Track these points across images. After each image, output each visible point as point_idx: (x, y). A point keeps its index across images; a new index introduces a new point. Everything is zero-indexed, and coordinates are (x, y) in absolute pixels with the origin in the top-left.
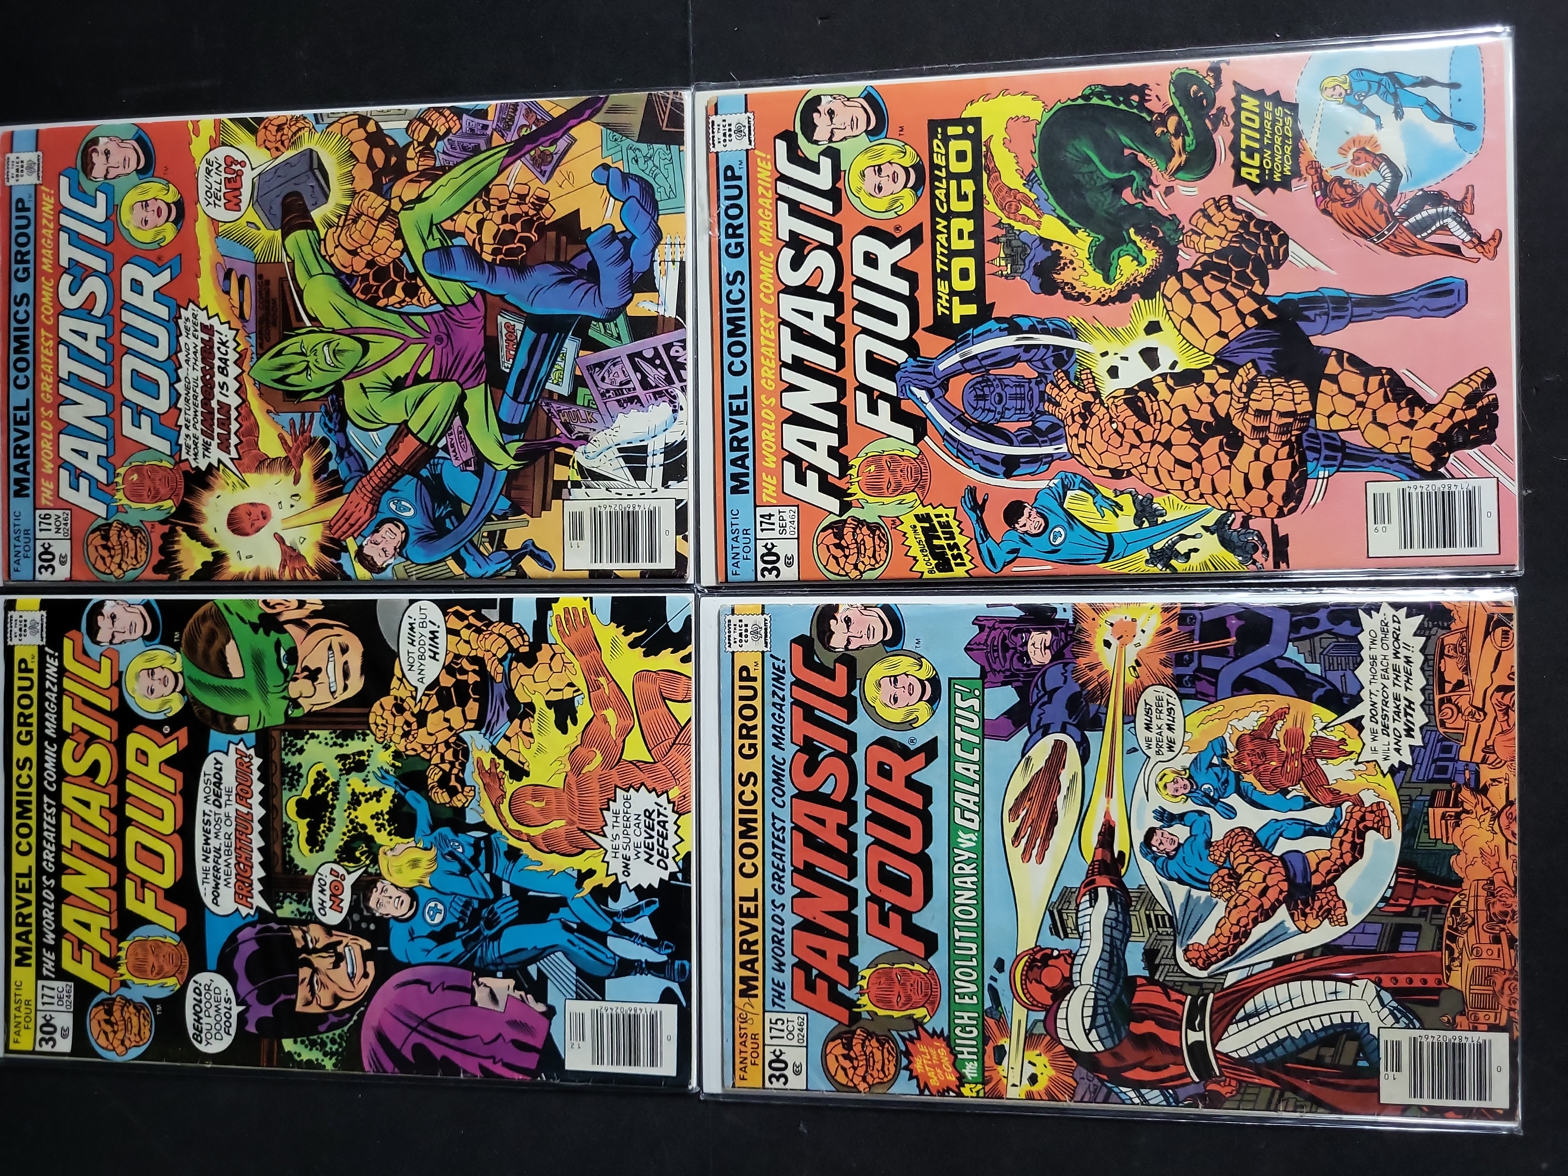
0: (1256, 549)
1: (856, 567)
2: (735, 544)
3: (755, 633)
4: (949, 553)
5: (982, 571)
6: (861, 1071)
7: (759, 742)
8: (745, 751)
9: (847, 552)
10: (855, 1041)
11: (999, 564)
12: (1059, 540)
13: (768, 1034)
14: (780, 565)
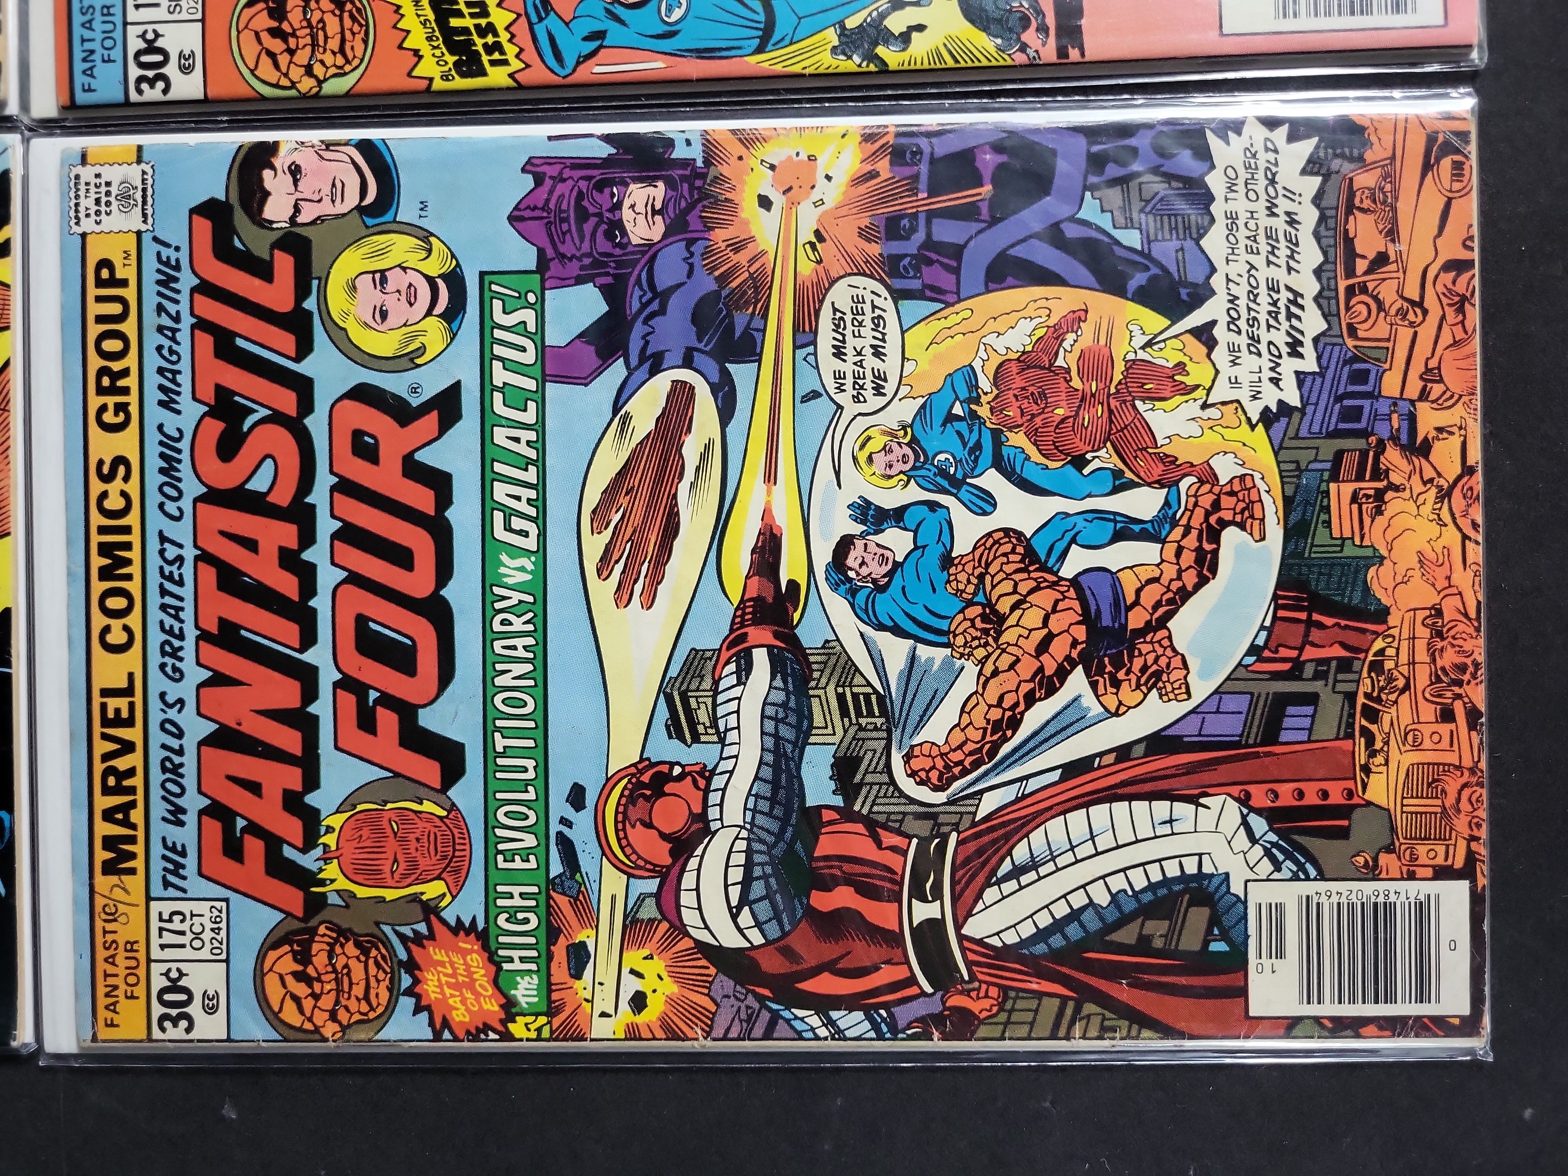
0: (1025, 22)
1: (309, 70)
2: (88, 34)
3: (125, 197)
4: (479, 42)
5: (538, 74)
6: (327, 1002)
7: (133, 399)
8: (109, 417)
9: (292, 42)
10: (315, 947)
11: (570, 62)
12: (677, 14)
13: (155, 941)
14: (171, 70)
